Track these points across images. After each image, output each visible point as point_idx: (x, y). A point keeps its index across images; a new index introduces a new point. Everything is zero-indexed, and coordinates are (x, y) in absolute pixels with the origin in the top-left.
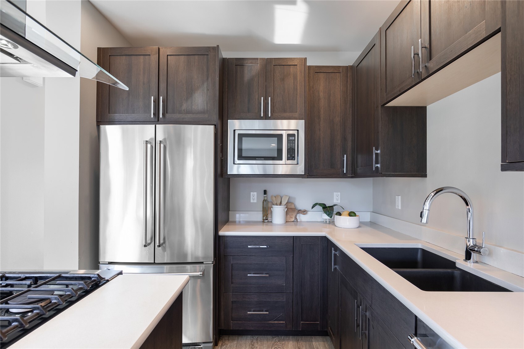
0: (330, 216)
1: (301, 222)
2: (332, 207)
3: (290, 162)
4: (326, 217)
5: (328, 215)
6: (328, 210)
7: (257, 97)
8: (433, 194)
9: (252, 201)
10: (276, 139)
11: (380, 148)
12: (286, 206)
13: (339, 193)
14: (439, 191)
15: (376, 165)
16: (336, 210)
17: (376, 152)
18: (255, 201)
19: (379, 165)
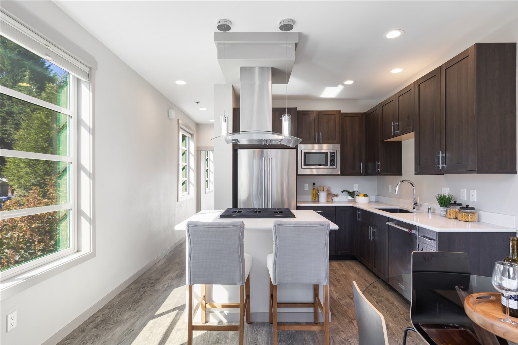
0: (353, 197)
1: (335, 201)
2: (354, 192)
3: (331, 167)
4: (350, 198)
5: (352, 197)
6: (352, 194)
7: (314, 132)
8: (400, 182)
9: (305, 189)
10: (324, 154)
11: (380, 161)
12: (327, 192)
13: (357, 185)
14: (402, 181)
15: (378, 170)
16: (356, 193)
17: (378, 163)
18: (307, 189)
19: (379, 170)
